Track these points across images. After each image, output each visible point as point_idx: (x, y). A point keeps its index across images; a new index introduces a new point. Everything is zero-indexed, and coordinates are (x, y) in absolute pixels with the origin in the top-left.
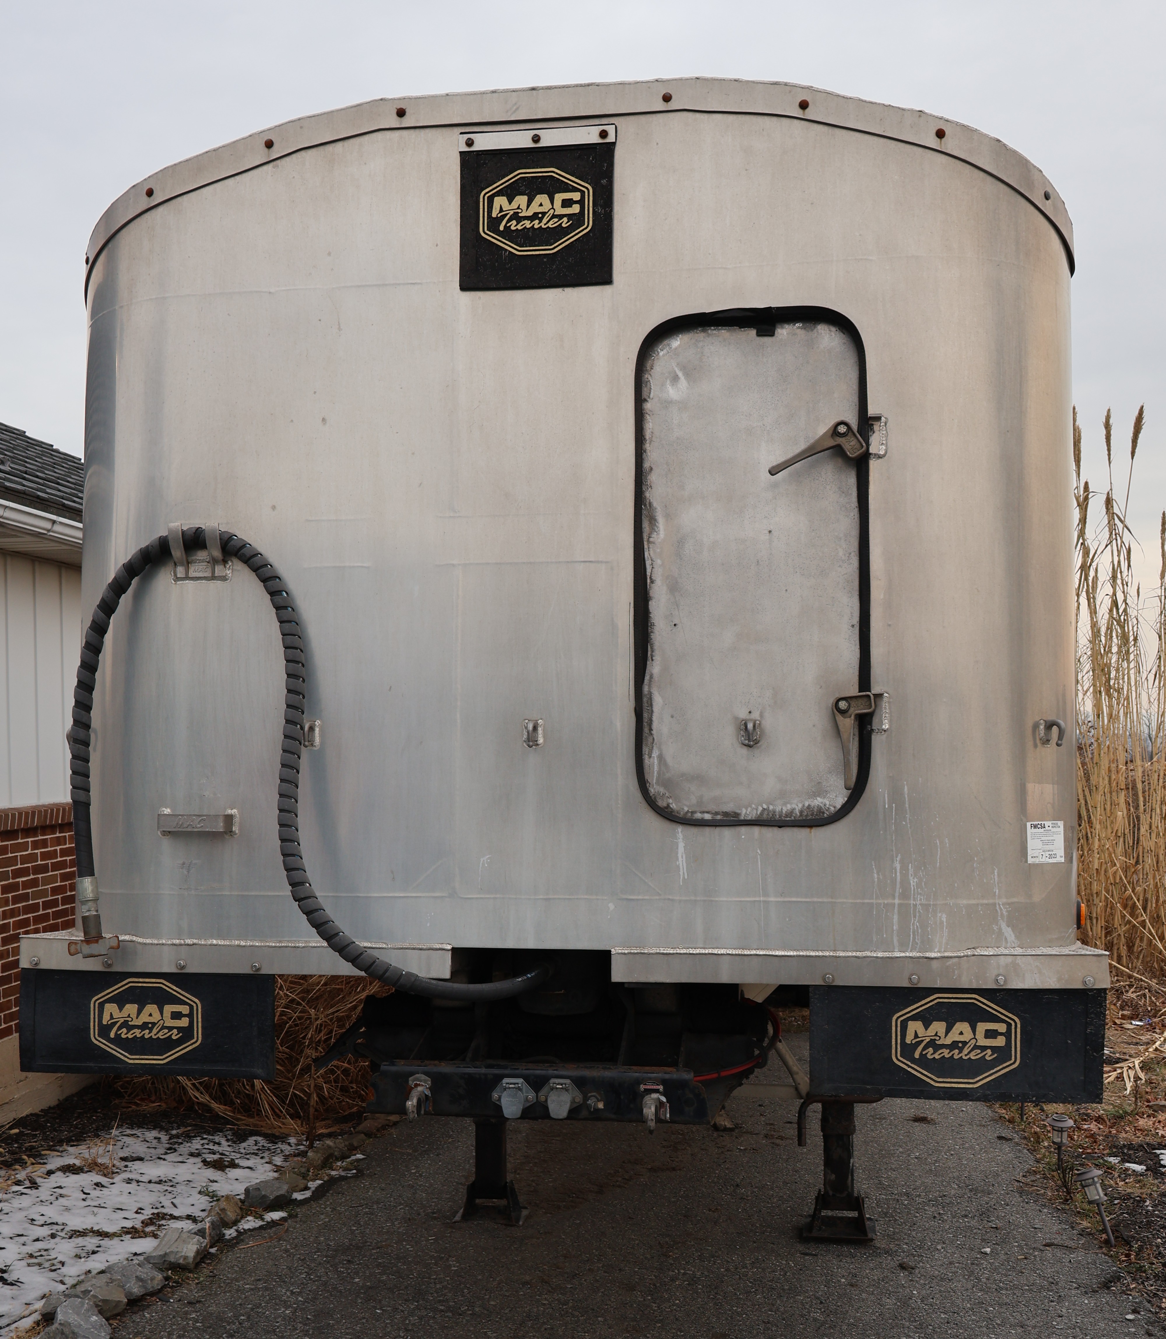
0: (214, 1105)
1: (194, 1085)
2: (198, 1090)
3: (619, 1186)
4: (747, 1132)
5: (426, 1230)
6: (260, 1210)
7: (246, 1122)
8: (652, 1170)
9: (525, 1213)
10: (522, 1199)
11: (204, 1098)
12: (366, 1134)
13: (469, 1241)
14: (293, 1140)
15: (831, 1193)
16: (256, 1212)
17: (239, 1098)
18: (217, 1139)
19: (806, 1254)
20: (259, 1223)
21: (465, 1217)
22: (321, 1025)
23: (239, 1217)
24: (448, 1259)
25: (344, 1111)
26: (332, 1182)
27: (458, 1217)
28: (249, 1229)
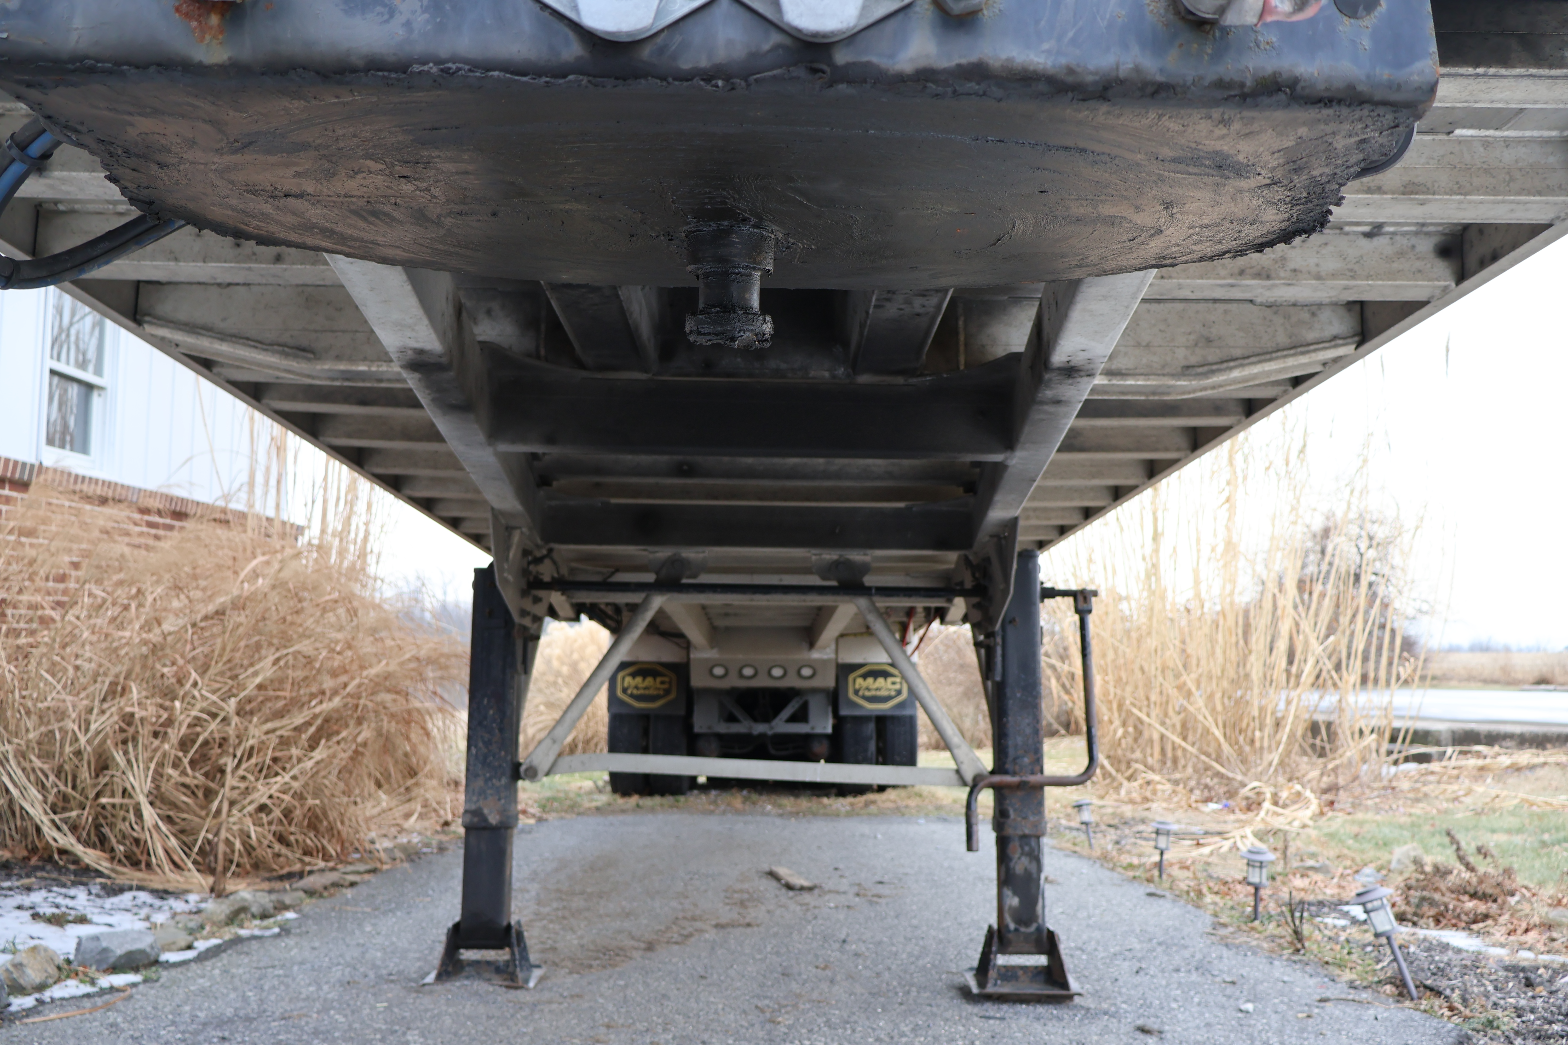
0: (79, 849)
1: (53, 822)
2: (59, 828)
3: (676, 943)
4: (830, 891)
5: (374, 995)
6: (92, 971)
7: (130, 875)
8: (718, 926)
9: (537, 973)
10: (533, 957)
11: (67, 841)
12: (305, 892)
13: (444, 1008)
14: (193, 898)
15: (1012, 926)
16: (85, 974)
17: (124, 844)
18: (72, 892)
19: (989, 1018)
20: (87, 989)
21: (439, 977)
22: (252, 748)
23: (51, 981)
24: (404, 1034)
25: (282, 868)
26: (237, 941)
27: (431, 978)
28: (63, 999)
